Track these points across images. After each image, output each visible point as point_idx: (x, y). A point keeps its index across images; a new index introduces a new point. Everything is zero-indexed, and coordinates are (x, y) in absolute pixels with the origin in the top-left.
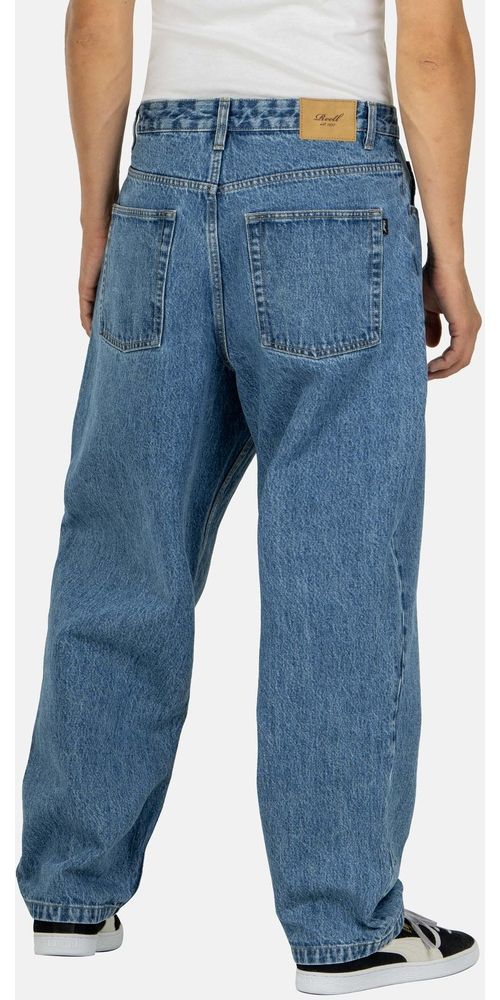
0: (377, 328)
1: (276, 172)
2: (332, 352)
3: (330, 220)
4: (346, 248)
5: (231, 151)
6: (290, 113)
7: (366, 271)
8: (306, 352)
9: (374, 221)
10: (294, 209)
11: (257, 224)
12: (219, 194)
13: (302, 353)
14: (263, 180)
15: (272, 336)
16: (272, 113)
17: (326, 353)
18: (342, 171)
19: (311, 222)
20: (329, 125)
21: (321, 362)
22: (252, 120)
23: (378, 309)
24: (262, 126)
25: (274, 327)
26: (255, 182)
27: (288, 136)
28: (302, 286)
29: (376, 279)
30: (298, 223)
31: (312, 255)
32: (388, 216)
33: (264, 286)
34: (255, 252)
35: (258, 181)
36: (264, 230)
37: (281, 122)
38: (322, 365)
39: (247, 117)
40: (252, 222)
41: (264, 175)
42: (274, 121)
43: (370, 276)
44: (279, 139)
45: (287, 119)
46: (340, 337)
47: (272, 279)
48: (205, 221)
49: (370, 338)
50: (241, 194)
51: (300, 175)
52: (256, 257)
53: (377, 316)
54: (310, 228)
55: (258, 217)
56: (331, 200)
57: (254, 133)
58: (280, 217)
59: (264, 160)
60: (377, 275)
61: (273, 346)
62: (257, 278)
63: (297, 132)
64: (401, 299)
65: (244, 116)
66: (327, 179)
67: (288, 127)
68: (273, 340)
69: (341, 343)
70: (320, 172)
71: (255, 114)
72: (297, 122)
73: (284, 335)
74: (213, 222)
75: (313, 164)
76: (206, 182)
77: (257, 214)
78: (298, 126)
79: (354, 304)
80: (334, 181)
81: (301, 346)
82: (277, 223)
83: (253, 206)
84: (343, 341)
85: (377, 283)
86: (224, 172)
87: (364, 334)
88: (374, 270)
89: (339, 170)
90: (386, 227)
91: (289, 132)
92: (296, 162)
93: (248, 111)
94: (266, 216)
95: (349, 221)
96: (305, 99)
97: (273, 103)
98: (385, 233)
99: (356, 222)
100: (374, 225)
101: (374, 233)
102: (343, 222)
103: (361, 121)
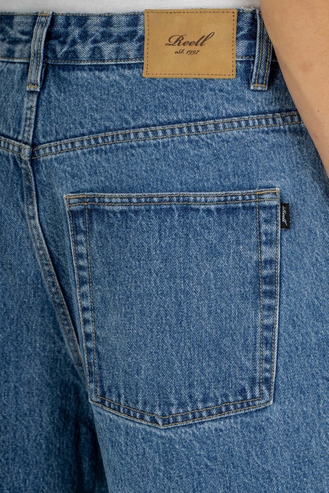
0: (267, 381)
1: (107, 129)
2: (185, 418)
3: (186, 209)
4: (213, 252)
5: (48, 94)
6: (132, 35)
7: (248, 288)
8: (147, 418)
9: (265, 208)
10: (131, 190)
11: (82, 212)
12: (34, 162)
13: (142, 418)
14: (89, 141)
15: (102, 387)
16: (106, 36)
17: (175, 421)
18: (211, 127)
19: (156, 211)
20: (190, 52)
21: (170, 434)
22: (79, 47)
23: (271, 350)
24: (92, 58)
25: (105, 373)
26: (77, 144)
27: (127, 72)
28: (142, 313)
29: (267, 301)
30: (136, 212)
31: (157, 264)
32: (290, 199)
33: (93, 310)
34: (80, 256)
35: (82, 142)
36: (91, 223)
37: (118, 50)
38: (170, 440)
39: (74, 42)
40: (73, 208)
41: (91, 133)
42: (108, 49)
43: (258, 297)
44: (114, 77)
45: (126, 46)
46: (198, 395)
47: (104, 300)
48: (23, 201)
49: (253, 397)
50: (61, 161)
51: (141, 135)
52: (81, 263)
53: (268, 360)
54: (155, 221)
55: (82, 200)
56: (188, 176)
57: (82, 68)
58: (110, 203)
59: (91, 108)
60: (271, 294)
61: (103, 402)
62: (83, 296)
63: (140, 66)
64: (317, 333)
65: (69, 39)
66: (183, 142)
67: (128, 59)
68: (103, 394)
69: (200, 406)
70: (172, 130)
71: (84, 36)
72: (140, 49)
73: (117, 388)
74: (32, 203)
75: (163, 118)
76: (17, 140)
77: (81, 195)
78: (141, 56)
79: (226, 341)
80: (195, 144)
81: (140, 407)
82: (108, 212)
83: (76, 182)
84: (204, 401)
85: (271, 308)
86: (39, 125)
87: (243, 391)
88: (264, 287)
89: (205, 127)
90: (287, 217)
91: (130, 67)
92: (136, 114)
93: (76, 32)
94: (92, 199)
95: (218, 210)
96: (152, 11)
97: (108, 20)
98: (286, 226)
99: (233, 211)
100: (263, 215)
101: (264, 227)
102: (209, 211)
103: (244, 43)
